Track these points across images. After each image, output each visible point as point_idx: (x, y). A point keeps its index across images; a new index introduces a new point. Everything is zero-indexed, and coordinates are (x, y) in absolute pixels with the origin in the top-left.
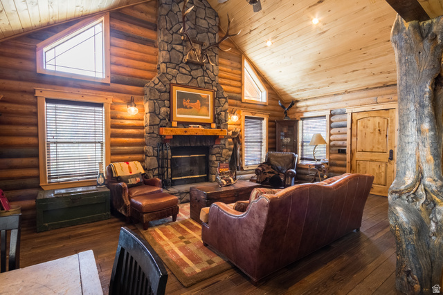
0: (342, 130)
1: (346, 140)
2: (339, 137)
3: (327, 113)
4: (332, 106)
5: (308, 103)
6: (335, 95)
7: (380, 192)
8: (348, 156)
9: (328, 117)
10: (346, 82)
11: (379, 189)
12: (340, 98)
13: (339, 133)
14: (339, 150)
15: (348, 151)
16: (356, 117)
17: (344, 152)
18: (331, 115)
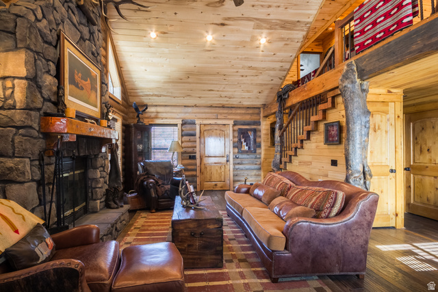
0: (192, 138)
1: (196, 147)
2: (190, 144)
3: (179, 122)
4: (183, 116)
5: (159, 109)
6: (185, 106)
7: (221, 187)
8: (198, 161)
9: (179, 126)
10: (200, 97)
11: (221, 185)
12: (190, 110)
13: (190, 141)
14: (190, 156)
15: (198, 156)
16: (204, 128)
17: (193, 158)
18: (182, 125)
